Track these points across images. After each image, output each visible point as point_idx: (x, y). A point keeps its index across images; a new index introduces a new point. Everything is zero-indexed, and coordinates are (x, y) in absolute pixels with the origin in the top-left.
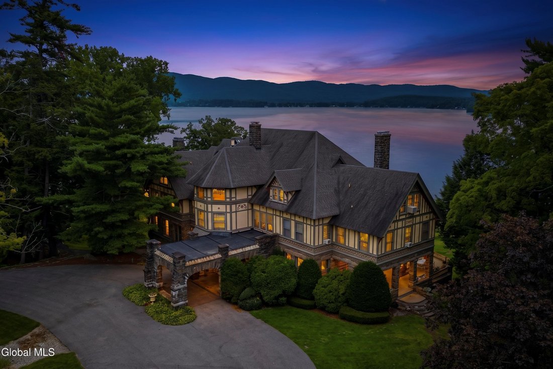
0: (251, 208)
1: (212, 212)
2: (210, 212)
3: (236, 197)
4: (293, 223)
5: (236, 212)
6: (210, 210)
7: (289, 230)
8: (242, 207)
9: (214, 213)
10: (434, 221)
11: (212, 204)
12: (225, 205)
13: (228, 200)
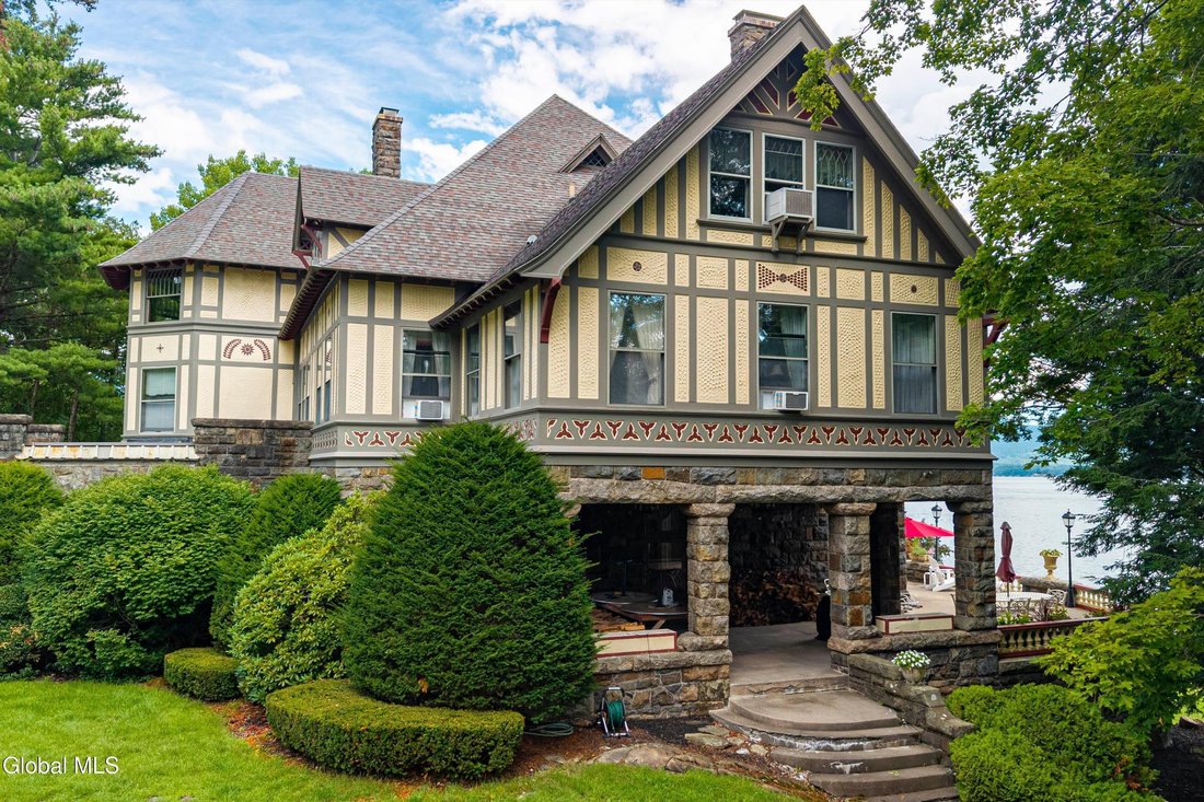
1: (139, 364)
2: (134, 364)
3: (218, 308)
5: (217, 364)
6: (134, 357)
9: (145, 370)
10: (974, 323)
11: (140, 336)
12: (177, 337)
13: (187, 314)
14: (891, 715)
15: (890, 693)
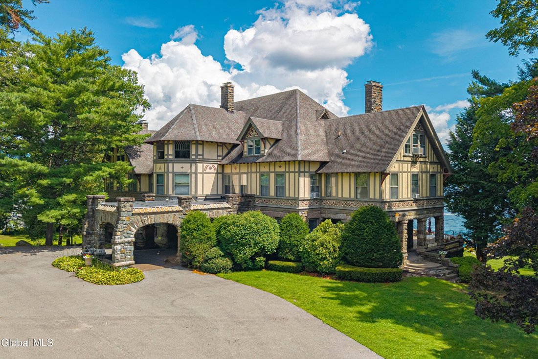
0: (221, 172)
1: (173, 172)
2: (171, 173)
3: (203, 155)
4: (272, 176)
5: (203, 173)
6: (171, 170)
7: (268, 187)
8: (210, 168)
9: (176, 175)
10: (442, 175)
11: (173, 163)
12: (189, 164)
13: (193, 157)
14: (440, 265)
15: (438, 260)
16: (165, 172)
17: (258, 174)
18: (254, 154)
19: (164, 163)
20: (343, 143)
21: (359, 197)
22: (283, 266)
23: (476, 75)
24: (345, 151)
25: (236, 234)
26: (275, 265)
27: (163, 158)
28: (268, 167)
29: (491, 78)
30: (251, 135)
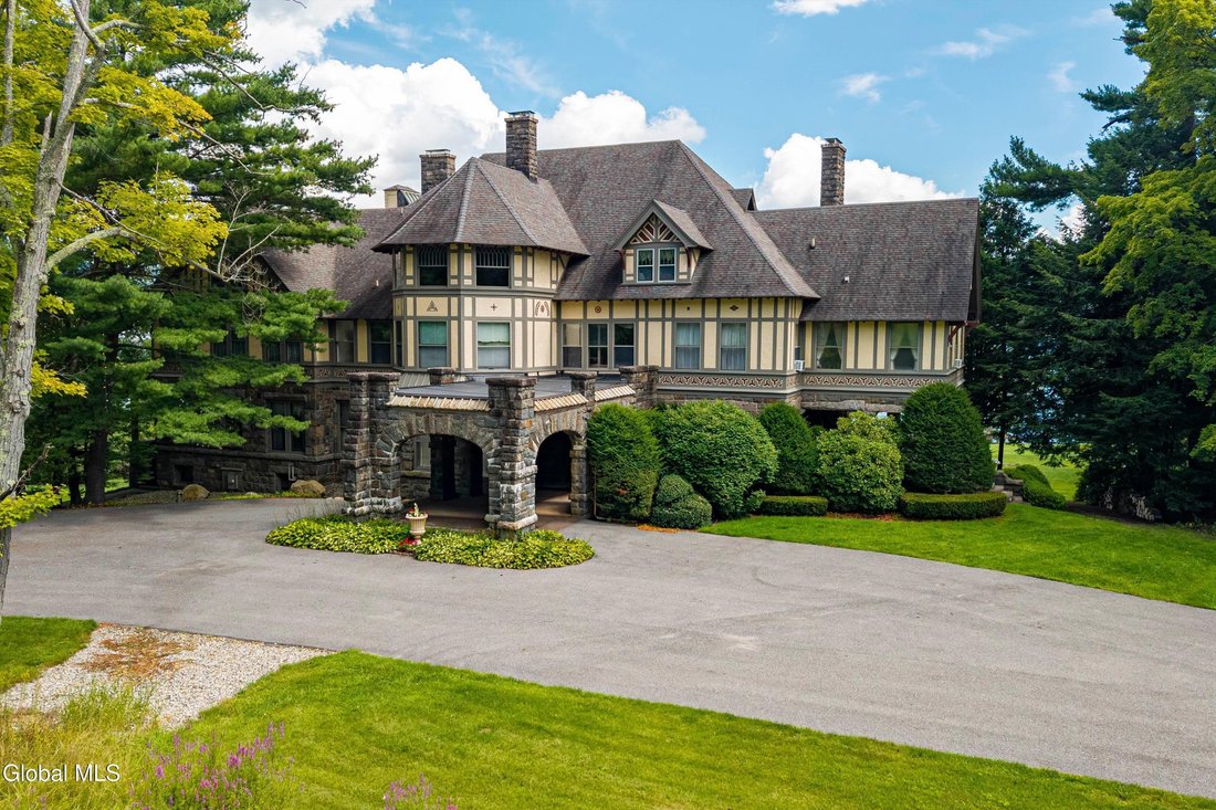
0: (555, 315)
1: (474, 318)
2: (468, 319)
3: (532, 280)
4: (710, 330)
5: (533, 320)
6: (468, 313)
7: (697, 350)
8: (542, 309)
9: (479, 322)
12: (510, 299)
13: (518, 284)
16: (450, 318)
17: (669, 325)
18: (656, 278)
19: (449, 296)
20: (832, 261)
21: (892, 367)
22: (795, 505)
23: (1017, 147)
24: (847, 279)
25: (716, 447)
26: (779, 504)
27: (446, 284)
28: (700, 308)
29: (1039, 153)
30: (646, 239)
